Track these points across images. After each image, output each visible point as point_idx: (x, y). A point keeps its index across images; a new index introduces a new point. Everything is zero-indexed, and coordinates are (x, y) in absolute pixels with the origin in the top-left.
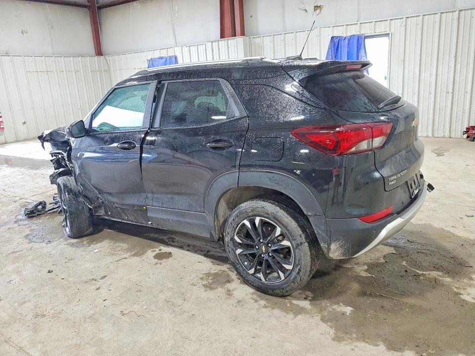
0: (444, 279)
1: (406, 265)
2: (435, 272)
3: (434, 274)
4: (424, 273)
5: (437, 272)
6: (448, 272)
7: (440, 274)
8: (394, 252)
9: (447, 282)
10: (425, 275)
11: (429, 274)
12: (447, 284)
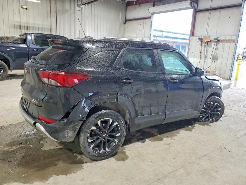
0: (8, 148)
1: (30, 146)
2: (14, 149)
3: (14, 148)
4: (18, 147)
5: (13, 149)
6: (8, 152)
7: (11, 150)
8: (42, 149)
9: (6, 147)
10: (18, 146)
11: (16, 147)
12: (5, 147)
